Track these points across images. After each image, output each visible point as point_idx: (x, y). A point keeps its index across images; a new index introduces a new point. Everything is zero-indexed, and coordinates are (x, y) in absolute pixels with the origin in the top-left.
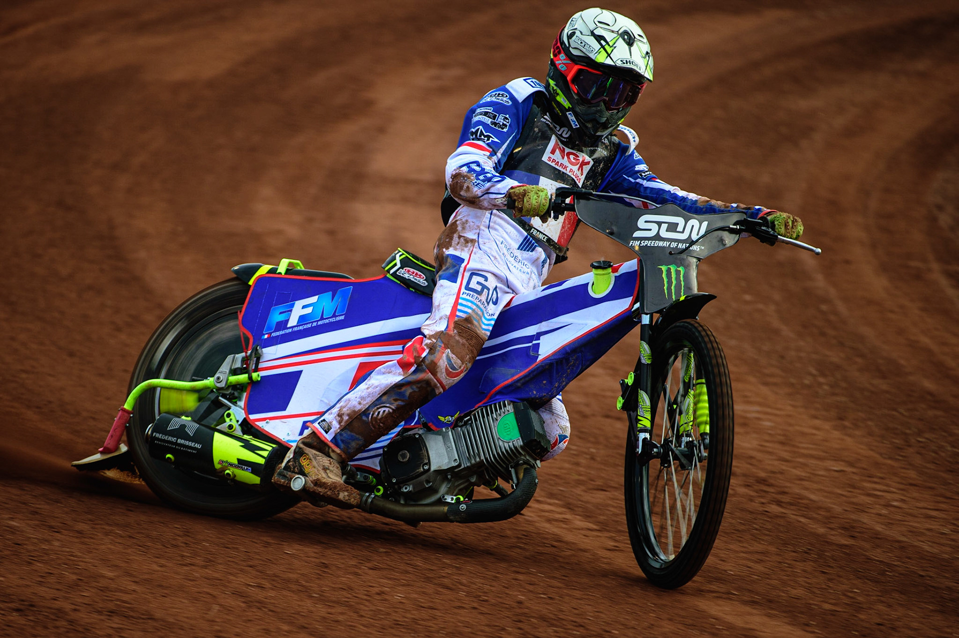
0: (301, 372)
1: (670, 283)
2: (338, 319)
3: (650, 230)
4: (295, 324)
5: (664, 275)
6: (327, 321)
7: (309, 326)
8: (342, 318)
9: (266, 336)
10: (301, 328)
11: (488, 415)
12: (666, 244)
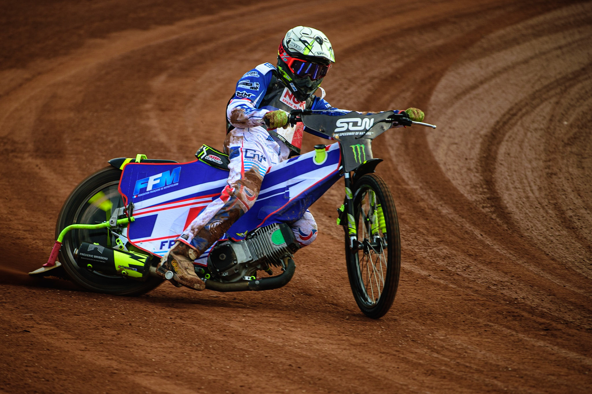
0: (157, 215)
1: (357, 154)
2: (175, 185)
3: (343, 127)
4: (151, 189)
5: (354, 151)
6: (169, 187)
7: (159, 190)
8: (177, 184)
9: (135, 197)
10: (155, 191)
11: (266, 231)
12: (353, 133)
